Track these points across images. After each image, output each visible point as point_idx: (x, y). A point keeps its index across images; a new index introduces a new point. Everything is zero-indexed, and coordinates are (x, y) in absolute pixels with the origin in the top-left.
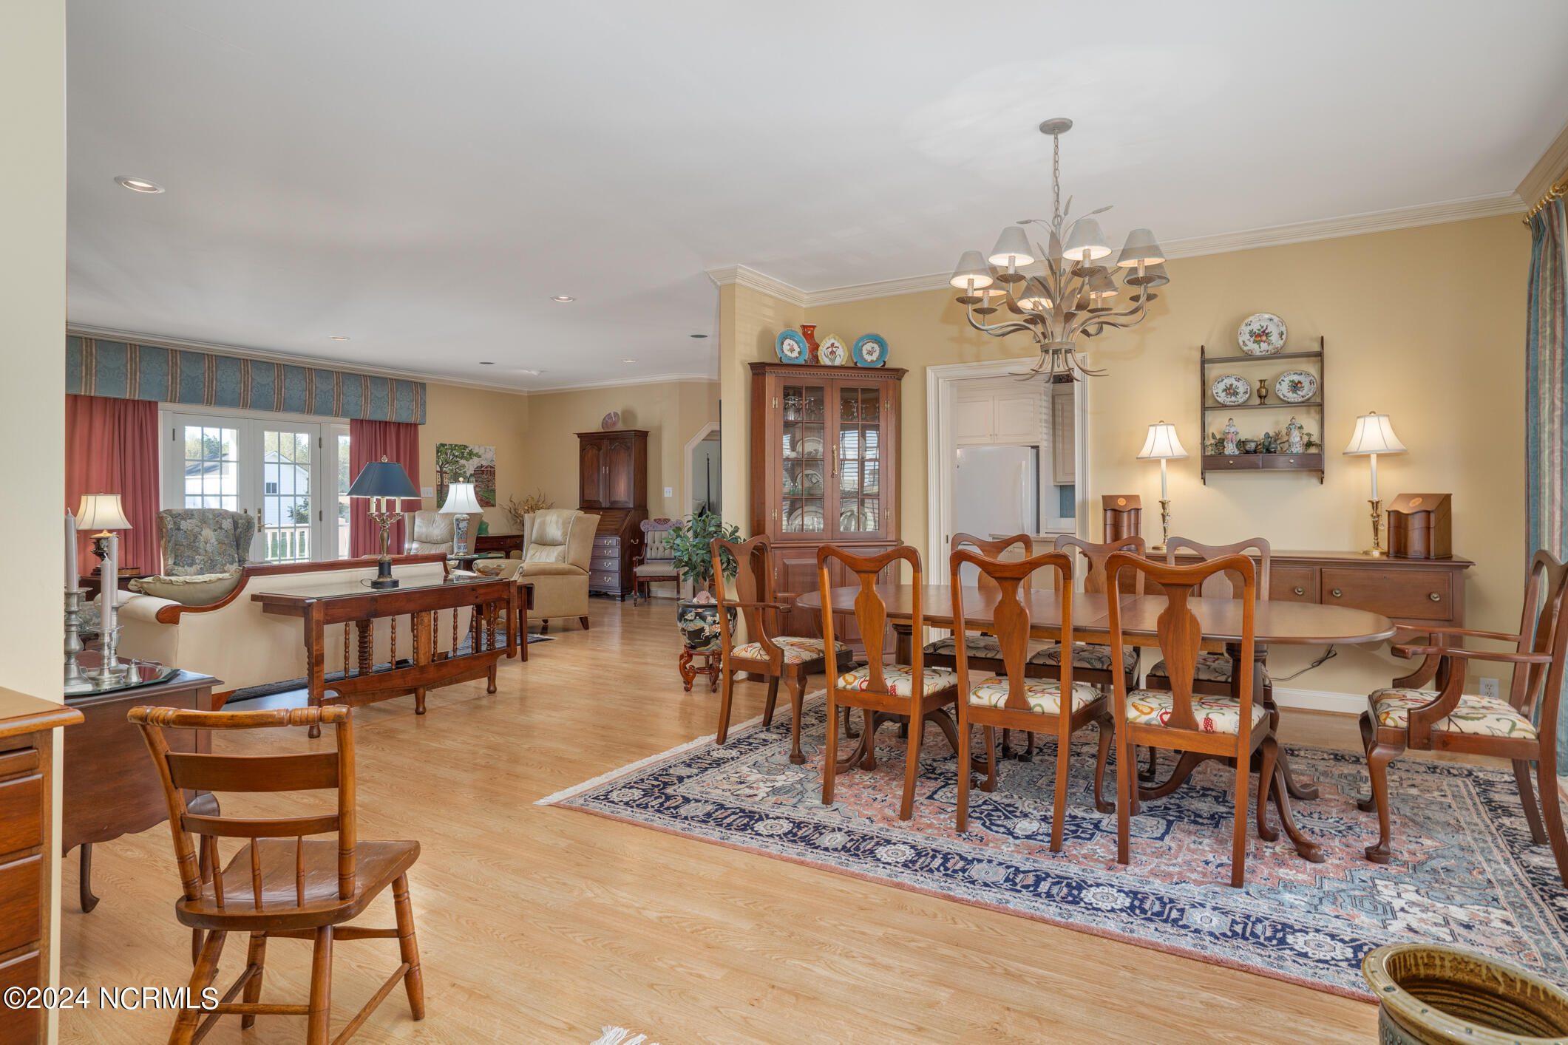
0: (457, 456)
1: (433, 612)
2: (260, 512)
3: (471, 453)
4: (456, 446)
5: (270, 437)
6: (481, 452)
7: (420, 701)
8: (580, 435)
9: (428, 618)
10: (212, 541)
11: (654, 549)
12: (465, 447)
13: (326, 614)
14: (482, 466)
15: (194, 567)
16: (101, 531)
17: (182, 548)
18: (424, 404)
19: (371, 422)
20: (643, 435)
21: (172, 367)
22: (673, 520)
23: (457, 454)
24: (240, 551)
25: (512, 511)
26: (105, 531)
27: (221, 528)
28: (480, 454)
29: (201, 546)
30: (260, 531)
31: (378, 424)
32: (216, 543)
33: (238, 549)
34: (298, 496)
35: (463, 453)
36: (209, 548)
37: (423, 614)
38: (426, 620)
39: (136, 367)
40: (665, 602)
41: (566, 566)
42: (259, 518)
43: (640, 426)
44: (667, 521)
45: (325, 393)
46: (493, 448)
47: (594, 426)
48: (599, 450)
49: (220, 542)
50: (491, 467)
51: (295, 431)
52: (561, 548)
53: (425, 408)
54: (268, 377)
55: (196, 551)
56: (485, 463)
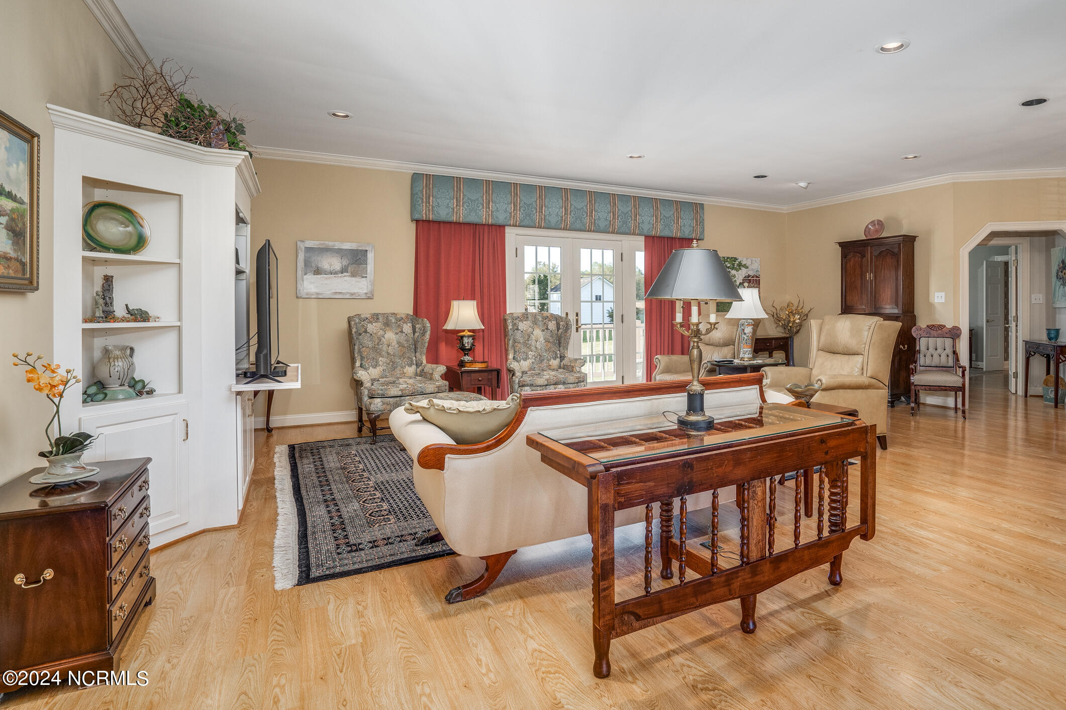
0: (728, 267)
1: (768, 479)
2: (577, 315)
3: (740, 265)
4: (728, 258)
5: (585, 253)
6: (748, 263)
7: (748, 610)
8: (841, 244)
9: (761, 488)
10: (541, 340)
11: (929, 356)
12: (736, 259)
13: (618, 494)
14: (749, 276)
15: (528, 361)
16: (464, 331)
17: (519, 345)
18: (702, 222)
19: (661, 238)
20: (909, 241)
21: (514, 197)
22: (949, 325)
23: (729, 265)
24: (561, 348)
25: (775, 316)
26: (466, 331)
27: (547, 329)
28: (747, 265)
29: (533, 344)
30: (577, 331)
31: (666, 239)
32: (544, 341)
33: (560, 347)
34: (606, 302)
35: (733, 264)
36: (538, 345)
37: (755, 482)
38: (759, 491)
39: (489, 198)
40: (935, 410)
41: (864, 380)
42: (577, 320)
43: (906, 229)
44: (942, 327)
45: (625, 214)
46: (758, 260)
47: (857, 233)
48: (863, 256)
49: (547, 341)
50: (757, 277)
51: (603, 249)
52: (859, 359)
53: (703, 225)
54: (582, 202)
55: (529, 347)
56: (751, 273)
